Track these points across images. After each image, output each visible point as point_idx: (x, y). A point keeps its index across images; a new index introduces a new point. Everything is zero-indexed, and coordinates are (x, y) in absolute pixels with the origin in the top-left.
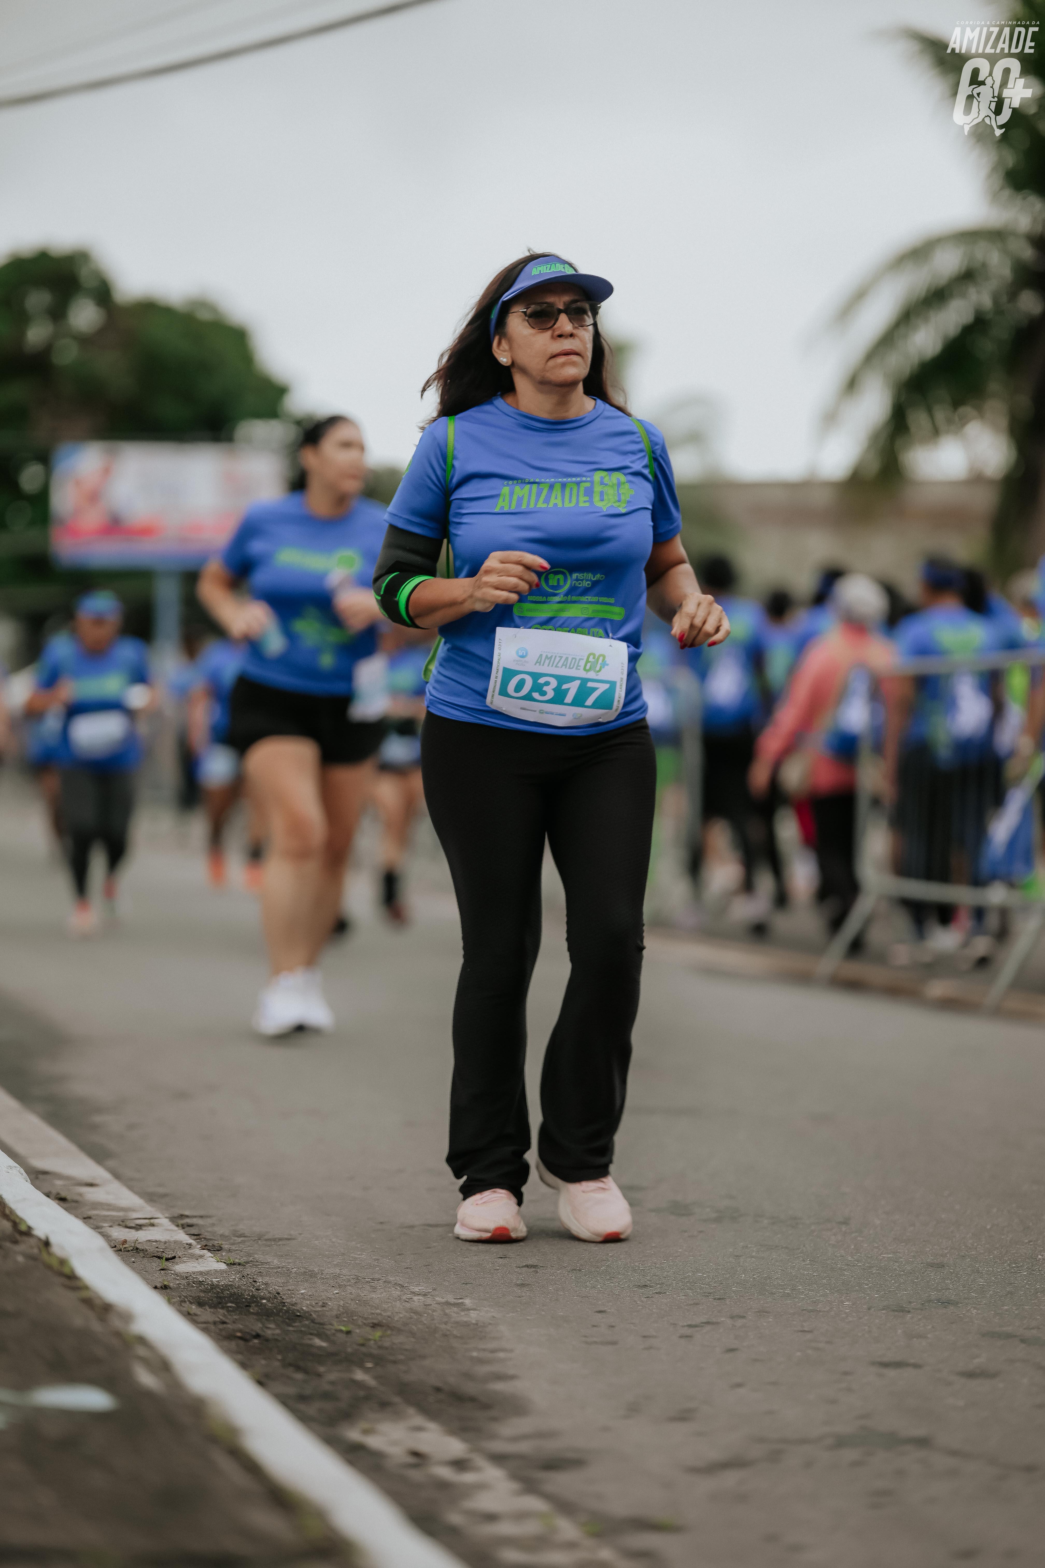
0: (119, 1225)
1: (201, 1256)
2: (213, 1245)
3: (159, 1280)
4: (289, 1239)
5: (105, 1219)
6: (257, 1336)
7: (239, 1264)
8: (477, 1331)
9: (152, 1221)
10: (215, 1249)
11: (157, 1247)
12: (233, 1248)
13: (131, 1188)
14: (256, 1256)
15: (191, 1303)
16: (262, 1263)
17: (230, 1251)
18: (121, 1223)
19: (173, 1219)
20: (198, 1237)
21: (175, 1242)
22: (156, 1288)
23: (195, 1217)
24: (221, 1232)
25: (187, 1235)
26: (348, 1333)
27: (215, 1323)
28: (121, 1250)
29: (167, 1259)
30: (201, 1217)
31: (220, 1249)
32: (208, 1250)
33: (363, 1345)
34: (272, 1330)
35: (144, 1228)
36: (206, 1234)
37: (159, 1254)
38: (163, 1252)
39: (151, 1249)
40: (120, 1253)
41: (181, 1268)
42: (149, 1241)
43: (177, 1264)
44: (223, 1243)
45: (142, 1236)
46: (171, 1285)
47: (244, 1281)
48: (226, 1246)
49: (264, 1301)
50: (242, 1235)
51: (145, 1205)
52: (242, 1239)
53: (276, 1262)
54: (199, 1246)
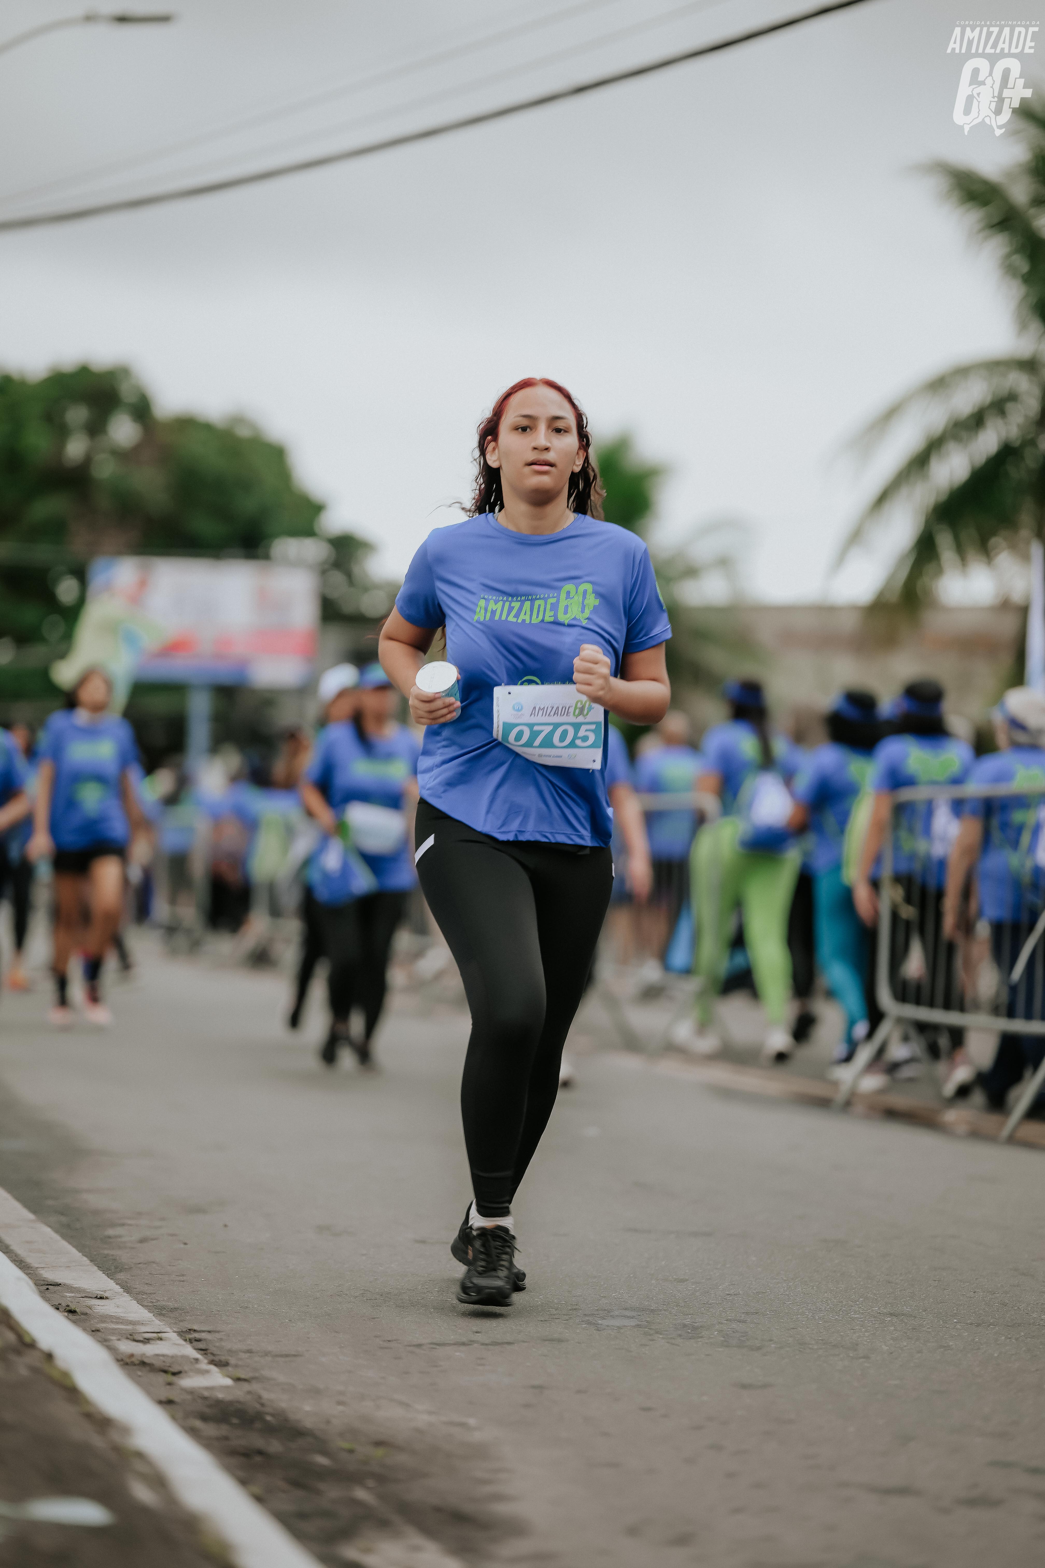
0: (127, 1338)
1: (207, 1372)
2: (220, 1361)
3: (164, 1394)
4: (295, 1356)
5: (113, 1332)
6: (260, 1452)
7: (245, 1380)
8: (480, 1452)
9: (160, 1335)
10: (221, 1364)
11: (164, 1362)
12: (240, 1363)
13: (140, 1302)
14: (262, 1372)
15: (195, 1418)
16: (269, 1379)
17: (236, 1366)
18: (129, 1336)
19: (181, 1334)
20: (205, 1352)
21: (183, 1357)
22: (161, 1403)
23: (204, 1331)
24: (229, 1347)
25: (196, 1349)
26: (351, 1451)
27: (218, 1439)
28: (127, 1364)
29: (174, 1374)
30: (209, 1332)
31: (227, 1364)
32: (216, 1365)
33: (365, 1463)
34: (275, 1446)
35: (151, 1342)
36: (214, 1349)
37: (166, 1368)
38: (170, 1366)
39: (158, 1363)
40: (127, 1367)
42: (157, 1355)
43: (183, 1378)
44: (230, 1358)
45: (149, 1350)
46: (176, 1399)
47: (249, 1397)
48: (232, 1361)
49: (269, 1418)
50: (250, 1351)
51: (154, 1319)
52: (249, 1354)
53: (281, 1378)
54: (206, 1361)
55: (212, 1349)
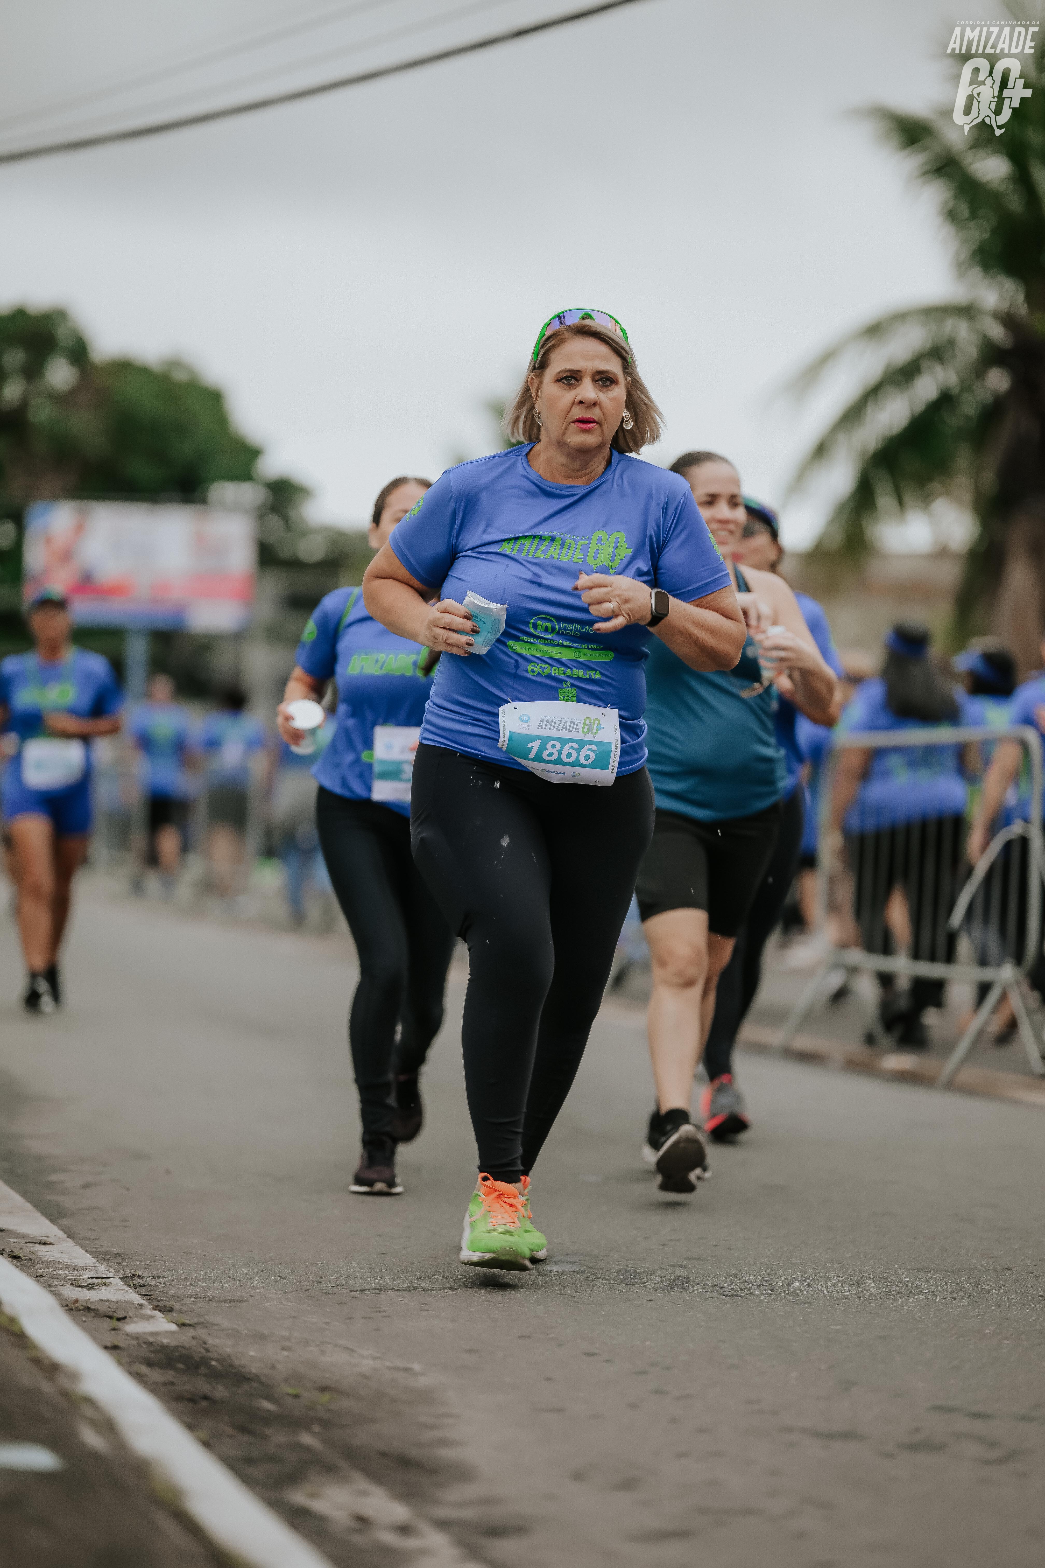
0: (71, 1284)
1: (152, 1317)
2: (165, 1306)
3: (110, 1339)
4: (239, 1301)
5: (57, 1277)
6: (206, 1398)
7: (190, 1325)
8: (426, 1397)
9: (104, 1280)
10: (166, 1310)
11: (109, 1307)
12: (184, 1308)
13: (84, 1247)
14: (207, 1317)
15: (141, 1363)
16: (213, 1325)
17: (181, 1311)
18: (73, 1282)
19: (124, 1279)
20: (149, 1297)
21: (127, 1302)
22: (106, 1348)
23: (148, 1277)
24: (173, 1292)
25: (140, 1295)
26: (296, 1396)
27: (164, 1384)
28: (72, 1309)
29: (119, 1319)
30: (153, 1277)
31: (171, 1310)
32: (160, 1311)
33: (311, 1408)
34: (221, 1392)
35: (96, 1288)
36: (158, 1294)
37: (111, 1314)
38: (115, 1312)
39: (102, 1308)
40: (72, 1312)
41: (133, 1327)
42: (101, 1300)
43: (128, 1324)
44: (174, 1303)
45: (94, 1296)
46: (122, 1345)
47: (194, 1342)
48: (177, 1307)
49: (214, 1363)
50: (193, 1297)
51: (98, 1264)
52: (193, 1300)
53: (226, 1324)
54: (151, 1307)
55: (157, 1295)
